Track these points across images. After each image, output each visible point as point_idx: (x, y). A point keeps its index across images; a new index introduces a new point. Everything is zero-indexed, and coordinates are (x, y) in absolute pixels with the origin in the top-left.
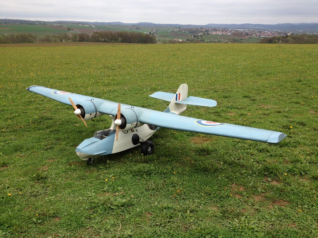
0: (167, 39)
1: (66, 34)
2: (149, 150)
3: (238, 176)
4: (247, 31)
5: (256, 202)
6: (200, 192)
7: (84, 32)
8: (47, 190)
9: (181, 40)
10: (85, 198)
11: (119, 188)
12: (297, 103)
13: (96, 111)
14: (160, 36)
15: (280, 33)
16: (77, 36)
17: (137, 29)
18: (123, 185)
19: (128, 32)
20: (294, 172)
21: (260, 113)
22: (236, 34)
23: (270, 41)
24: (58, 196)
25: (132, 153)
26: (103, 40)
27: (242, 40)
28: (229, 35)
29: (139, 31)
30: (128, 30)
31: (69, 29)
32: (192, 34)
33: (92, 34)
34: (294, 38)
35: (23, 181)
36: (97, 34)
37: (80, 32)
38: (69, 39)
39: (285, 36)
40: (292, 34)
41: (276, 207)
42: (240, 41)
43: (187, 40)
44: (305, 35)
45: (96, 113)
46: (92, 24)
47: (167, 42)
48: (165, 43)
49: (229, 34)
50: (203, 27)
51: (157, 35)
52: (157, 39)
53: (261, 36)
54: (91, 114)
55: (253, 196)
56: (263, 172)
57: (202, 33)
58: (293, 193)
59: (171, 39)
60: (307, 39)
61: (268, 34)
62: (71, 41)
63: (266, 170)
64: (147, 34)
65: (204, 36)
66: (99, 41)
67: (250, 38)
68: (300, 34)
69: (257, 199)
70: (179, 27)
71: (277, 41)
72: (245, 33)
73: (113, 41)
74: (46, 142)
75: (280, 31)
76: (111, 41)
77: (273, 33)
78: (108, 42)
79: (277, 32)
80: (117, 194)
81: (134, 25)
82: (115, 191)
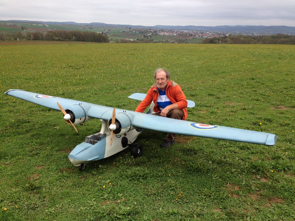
0: (119, 39)
1: (20, 33)
2: (138, 152)
3: (230, 175)
4: (191, 32)
5: (255, 201)
6: (200, 194)
7: (38, 31)
8: (44, 201)
9: (132, 40)
10: (86, 207)
11: (120, 195)
12: (258, 100)
13: (85, 116)
14: (112, 36)
15: (219, 34)
16: (32, 35)
17: (90, 28)
18: (122, 191)
19: (82, 32)
20: (279, 169)
21: (229, 111)
22: (181, 35)
23: (212, 41)
24: (57, 207)
25: (122, 156)
26: (57, 38)
27: (187, 41)
28: (175, 36)
29: (92, 31)
30: (81, 30)
31: (23, 28)
32: (142, 34)
33: (45, 33)
34: (232, 39)
35: (15, 192)
36: (51, 33)
37: (34, 31)
38: (23, 38)
39: (224, 37)
40: (230, 35)
41: (274, 205)
42: (185, 42)
43: (137, 40)
44: (241, 36)
45: (85, 118)
46: (46, 24)
47: (120, 41)
48: (118, 42)
49: (175, 34)
50: (152, 28)
51: (109, 34)
52: (110, 38)
53: (203, 37)
54: (81, 119)
55: (250, 195)
56: (251, 170)
57: (151, 34)
58: (284, 190)
59: (123, 38)
60: (243, 39)
61: (209, 35)
62: (25, 39)
63: (253, 168)
64: (99, 34)
65: (153, 36)
66: (54, 40)
67: (194, 38)
68: (236, 35)
69: (254, 197)
70: (130, 27)
71: (217, 41)
72: (189, 34)
73: (67, 39)
74: (30, 148)
75: (220, 32)
76: (65, 40)
77: (214, 34)
78: (62, 41)
79: (217, 33)
80: (119, 201)
81: (87, 25)
82: (115, 198)
